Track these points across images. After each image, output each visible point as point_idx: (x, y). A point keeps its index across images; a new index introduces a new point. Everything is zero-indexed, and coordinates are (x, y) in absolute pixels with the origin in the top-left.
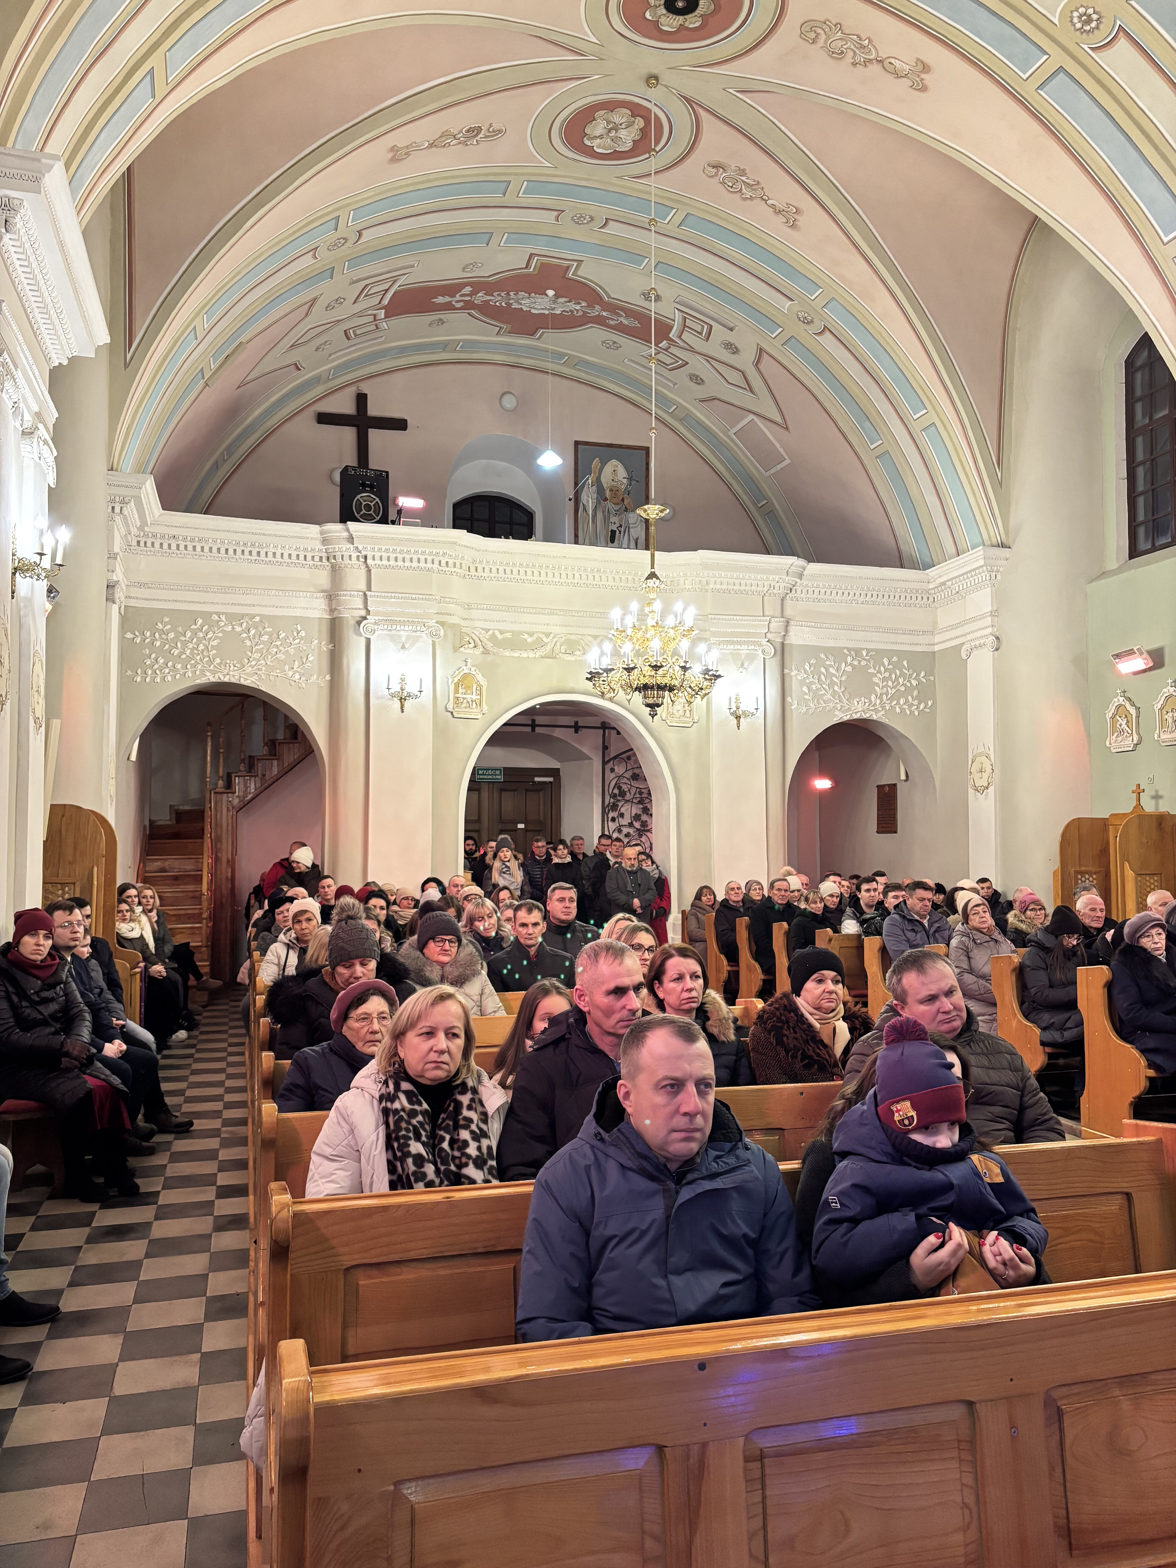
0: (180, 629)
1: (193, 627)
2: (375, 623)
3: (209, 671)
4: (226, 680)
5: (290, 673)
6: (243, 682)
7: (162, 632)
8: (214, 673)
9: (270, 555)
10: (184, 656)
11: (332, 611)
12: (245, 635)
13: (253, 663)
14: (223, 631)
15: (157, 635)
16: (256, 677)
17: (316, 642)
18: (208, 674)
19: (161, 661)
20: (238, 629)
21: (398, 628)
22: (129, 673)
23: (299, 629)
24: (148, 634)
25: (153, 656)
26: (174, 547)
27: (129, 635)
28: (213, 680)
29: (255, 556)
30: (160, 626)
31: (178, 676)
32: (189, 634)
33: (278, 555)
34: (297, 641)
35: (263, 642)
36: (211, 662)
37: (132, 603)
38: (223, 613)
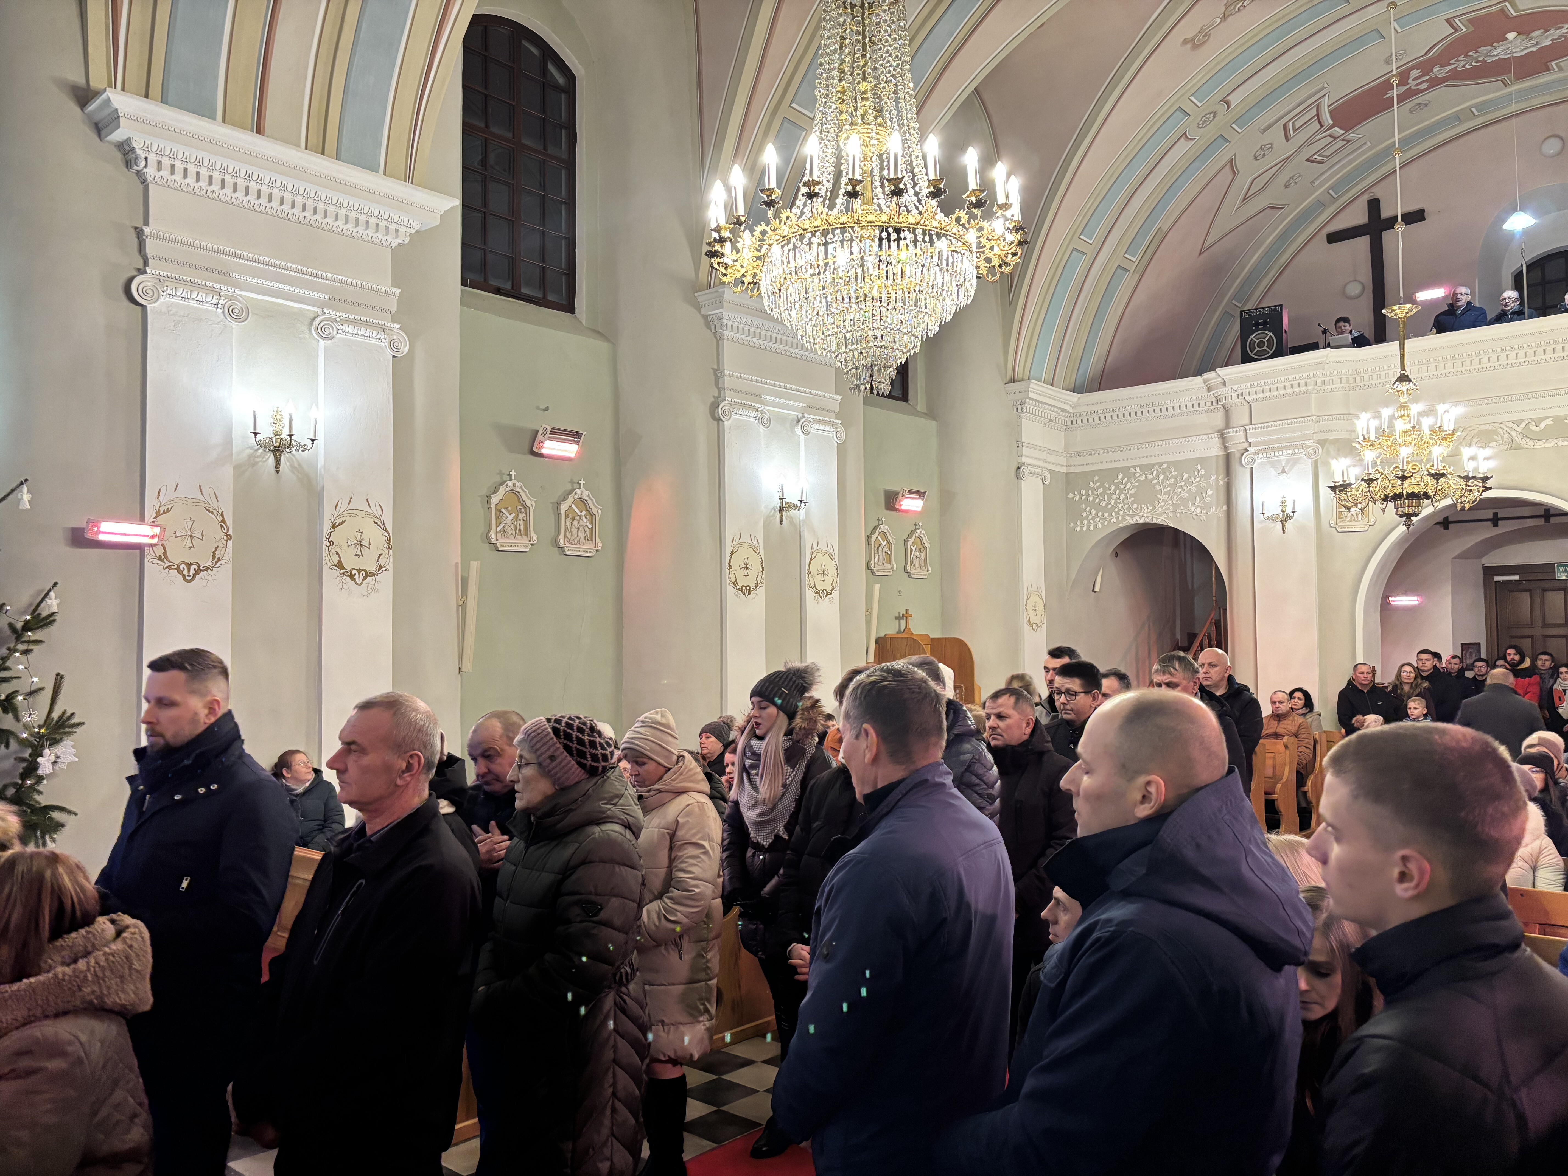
0: (1107, 485)
1: (1116, 481)
2: (1256, 454)
3: (1129, 515)
4: (1142, 521)
5: (1193, 509)
6: (1155, 521)
7: (1093, 489)
8: (1132, 516)
9: (1170, 409)
10: (1110, 506)
11: (1226, 448)
12: (1155, 481)
13: (1163, 504)
14: (1138, 481)
15: (1090, 492)
16: (1165, 516)
17: (1214, 477)
18: (1128, 518)
19: (1094, 512)
20: (1150, 477)
21: (1277, 454)
22: (1072, 525)
23: (1199, 468)
24: (1084, 492)
25: (1088, 509)
26: (1096, 419)
27: (1071, 496)
28: (1132, 522)
29: (1158, 413)
30: (1092, 485)
31: (1106, 523)
32: (1113, 487)
33: (1177, 408)
34: (1198, 479)
35: (1170, 485)
36: (1129, 508)
37: (1072, 470)
38: (1138, 466)
